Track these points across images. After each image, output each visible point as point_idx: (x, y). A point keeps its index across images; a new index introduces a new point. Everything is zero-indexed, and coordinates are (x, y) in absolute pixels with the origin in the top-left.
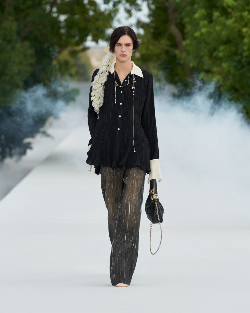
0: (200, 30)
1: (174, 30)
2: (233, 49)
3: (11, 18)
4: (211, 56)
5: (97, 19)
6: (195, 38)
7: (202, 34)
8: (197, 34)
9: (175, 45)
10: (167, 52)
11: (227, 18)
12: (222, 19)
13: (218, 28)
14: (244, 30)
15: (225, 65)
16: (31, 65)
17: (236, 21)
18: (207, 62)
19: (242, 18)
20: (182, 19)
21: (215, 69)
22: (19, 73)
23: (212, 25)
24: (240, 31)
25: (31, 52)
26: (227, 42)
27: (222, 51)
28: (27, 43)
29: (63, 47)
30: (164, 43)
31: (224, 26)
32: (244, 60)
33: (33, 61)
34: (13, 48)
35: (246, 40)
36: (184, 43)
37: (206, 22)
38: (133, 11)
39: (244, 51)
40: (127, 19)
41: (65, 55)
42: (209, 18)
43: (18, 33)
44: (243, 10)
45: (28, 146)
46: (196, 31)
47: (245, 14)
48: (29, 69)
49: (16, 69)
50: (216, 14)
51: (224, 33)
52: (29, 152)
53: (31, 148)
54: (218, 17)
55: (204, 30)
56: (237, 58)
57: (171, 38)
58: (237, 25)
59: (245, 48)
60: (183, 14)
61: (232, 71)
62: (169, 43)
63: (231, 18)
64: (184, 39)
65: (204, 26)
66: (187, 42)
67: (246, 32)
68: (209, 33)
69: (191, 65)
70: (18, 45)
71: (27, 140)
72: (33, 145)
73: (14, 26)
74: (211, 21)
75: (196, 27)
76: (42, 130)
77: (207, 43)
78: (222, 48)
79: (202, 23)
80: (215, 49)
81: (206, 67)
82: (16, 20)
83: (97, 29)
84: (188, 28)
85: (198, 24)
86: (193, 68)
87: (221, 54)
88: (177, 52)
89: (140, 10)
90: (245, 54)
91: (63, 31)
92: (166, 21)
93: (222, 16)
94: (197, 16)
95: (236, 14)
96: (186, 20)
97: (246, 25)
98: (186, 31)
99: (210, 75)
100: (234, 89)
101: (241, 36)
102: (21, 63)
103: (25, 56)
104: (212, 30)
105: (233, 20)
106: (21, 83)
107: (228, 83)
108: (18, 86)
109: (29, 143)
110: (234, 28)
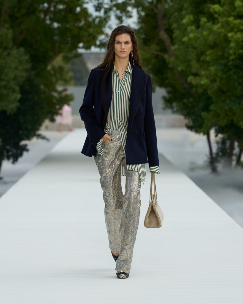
0: (188, 36)
1: (163, 35)
2: (220, 53)
3: (7, 26)
4: (198, 60)
6: (183, 43)
7: (189, 39)
8: (185, 39)
9: (164, 50)
10: (157, 57)
11: (214, 23)
12: (209, 24)
13: (205, 33)
14: (230, 35)
15: (212, 69)
16: (26, 70)
17: (222, 26)
18: (195, 65)
19: (228, 23)
20: (170, 25)
21: (203, 73)
22: (15, 79)
23: (200, 30)
24: (226, 36)
25: (26, 58)
26: (214, 46)
27: (209, 56)
28: (22, 50)
29: (56, 54)
30: (154, 48)
31: (211, 31)
32: (230, 63)
33: (28, 66)
34: (9, 54)
35: (232, 45)
36: (173, 48)
37: (193, 28)
38: (124, 18)
39: (230, 55)
41: (58, 61)
42: (197, 23)
43: (14, 40)
44: (229, 16)
45: (24, 149)
46: (184, 36)
47: (231, 19)
48: (24, 74)
49: (12, 75)
50: (203, 20)
51: (211, 38)
52: (25, 154)
53: (27, 150)
54: (205, 22)
55: (191, 35)
56: (223, 62)
57: (161, 43)
58: (223, 30)
59: (231, 52)
60: (171, 20)
61: (219, 74)
62: (158, 48)
63: (218, 23)
64: (173, 44)
65: (192, 31)
66: (176, 46)
67: (232, 37)
68: (196, 38)
69: (180, 69)
70: (14, 52)
71: (23, 143)
72: (28, 147)
73: (10, 33)
74: (198, 27)
75: (184, 32)
77: (195, 48)
78: (209, 52)
79: (189, 28)
80: (203, 53)
81: (194, 71)
82: (12, 27)
83: (90, 35)
84: (177, 33)
85: (186, 29)
86: (182, 71)
87: (208, 58)
88: (166, 56)
89: (130, 17)
90: (231, 58)
91: (56, 38)
92: (155, 27)
93: (208, 21)
94: (184, 21)
95: (222, 20)
96: (175, 26)
97: (232, 30)
98: (174, 36)
99: (198, 78)
100: (221, 92)
101: (227, 41)
102: (16, 68)
103: (20, 62)
104: (199, 35)
105: (220, 25)
106: (17, 88)
107: (216, 86)
108: (14, 91)
109: (26, 145)
110: (220, 33)
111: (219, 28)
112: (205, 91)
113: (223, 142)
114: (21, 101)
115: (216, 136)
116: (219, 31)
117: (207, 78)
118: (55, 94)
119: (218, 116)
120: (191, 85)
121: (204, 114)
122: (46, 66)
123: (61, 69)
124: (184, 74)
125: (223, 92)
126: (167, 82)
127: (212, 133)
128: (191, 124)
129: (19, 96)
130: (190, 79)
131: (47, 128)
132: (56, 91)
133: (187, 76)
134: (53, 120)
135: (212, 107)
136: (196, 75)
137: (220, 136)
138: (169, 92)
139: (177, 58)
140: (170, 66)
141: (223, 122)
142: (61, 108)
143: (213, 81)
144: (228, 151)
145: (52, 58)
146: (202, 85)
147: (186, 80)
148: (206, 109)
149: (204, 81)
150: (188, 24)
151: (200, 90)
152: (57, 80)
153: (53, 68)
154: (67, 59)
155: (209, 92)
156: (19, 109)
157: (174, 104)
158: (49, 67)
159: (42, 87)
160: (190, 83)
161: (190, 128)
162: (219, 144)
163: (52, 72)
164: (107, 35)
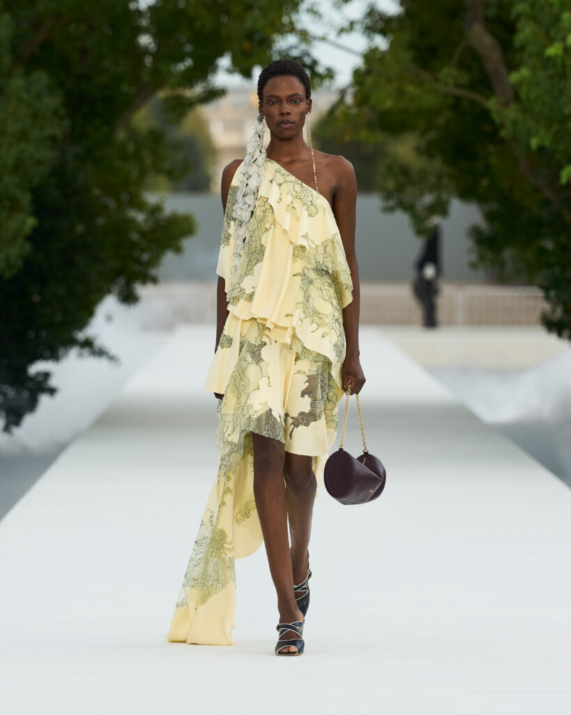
0: (563, 39)
1: (480, 38)
6: (549, 61)
7: (568, 50)
8: (553, 50)
9: (484, 83)
10: (456, 104)
16: (54, 141)
20: (505, 8)
22: (17, 168)
25: (53, 102)
28: (41, 78)
29: (144, 91)
30: (450, 77)
33: (57, 129)
36: (514, 77)
45: (42, 386)
46: (550, 41)
48: (48, 154)
49: (8, 155)
53: (52, 391)
57: (471, 60)
62: (464, 78)
64: (512, 67)
66: (524, 72)
69: (534, 143)
70: (17, 83)
71: (37, 368)
72: (53, 382)
75: (552, 28)
76: (81, 336)
82: (9, 7)
83: (250, 36)
84: (526, 32)
85: (558, 19)
86: (541, 149)
88: (492, 104)
91: (145, 40)
92: (456, 13)
96: (520, 8)
98: (519, 39)
102: (23, 136)
103: (35, 115)
106: (26, 199)
108: (14, 206)
109: (47, 375)
114: (34, 237)
118: (140, 217)
122: (113, 129)
123: (156, 137)
126: (484, 182)
129: (31, 222)
132: (140, 206)
138: (490, 217)
139: (525, 108)
140: (505, 133)
142: (155, 261)
145: (130, 105)
147: (556, 178)
152: (143, 174)
153: (133, 135)
156: (28, 262)
157: (508, 254)
158: (121, 135)
163: (130, 147)
164: (304, 36)
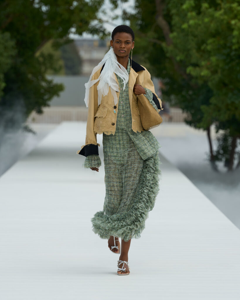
0: (188, 22)
1: (161, 21)
2: (222, 42)
4: (199, 49)
5: (81, 10)
6: (183, 30)
7: (189, 26)
8: (185, 26)
9: (162, 37)
10: (154, 45)
11: (216, 10)
12: (211, 11)
13: (206, 20)
14: (233, 22)
15: (214, 59)
17: (225, 13)
18: (195, 55)
19: (231, 9)
20: (169, 11)
21: (203, 63)
23: (200, 17)
24: (229, 23)
25: (12, 43)
26: (216, 34)
27: (210, 45)
28: (8, 35)
29: (45, 40)
30: (151, 35)
31: (212, 17)
32: (233, 53)
33: (14, 52)
35: (235, 33)
36: (171, 35)
37: (194, 14)
38: (119, 2)
39: (233, 44)
40: (112, 10)
41: (47, 48)
42: (197, 8)
44: (233, 2)
46: (184, 22)
47: (235, 5)
48: (9, 61)
50: (205, 5)
51: (213, 25)
54: (207, 8)
55: (191, 22)
56: (225, 51)
57: (159, 30)
58: (226, 17)
59: (234, 41)
60: (170, 5)
61: (221, 65)
62: (156, 35)
63: (220, 9)
64: (172, 31)
65: (192, 18)
66: (175, 34)
67: (235, 24)
68: (197, 25)
69: (178, 58)
74: (199, 13)
75: (184, 18)
77: (195, 36)
78: (210, 41)
79: (189, 14)
80: (203, 42)
81: (194, 60)
83: (82, 21)
84: (176, 20)
85: (186, 15)
86: (181, 61)
87: (209, 48)
88: (164, 45)
90: (234, 47)
91: (46, 23)
92: (153, 13)
93: (210, 7)
94: (185, 7)
95: (225, 6)
96: (174, 11)
97: (235, 17)
98: (173, 22)
99: (197, 69)
100: (223, 84)
101: (230, 29)
103: (6, 48)
104: (200, 22)
105: (222, 11)
106: (2, 76)
107: (217, 77)
110: (222, 20)
111: (221, 15)
112: (206, 82)
113: (225, 139)
114: (5, 90)
115: (217, 132)
116: (222, 18)
117: (208, 69)
118: (44, 84)
119: (219, 110)
120: (190, 77)
121: (203, 107)
122: (34, 52)
123: (51, 57)
124: (183, 64)
125: (225, 85)
126: (164, 72)
127: (213, 128)
128: (190, 118)
129: (3, 85)
130: (190, 69)
131: (34, 120)
132: (45, 80)
133: (186, 67)
134: (40, 112)
135: (213, 100)
136: (196, 65)
137: (221, 132)
138: (166, 84)
139: (176, 46)
140: (168, 55)
141: (224, 117)
143: (214, 72)
144: (230, 148)
145: (40, 45)
146: (203, 77)
147: (185, 71)
148: (206, 102)
149: (204, 73)
150: (188, 10)
151: (200, 82)
152: (46, 69)
153: (42, 55)
154: (56, 46)
155: (210, 84)
157: (173, 97)
158: (38, 54)
159: (30, 76)
160: (189, 75)
161: (189, 122)
162: (221, 141)
163: (41, 59)
164: (101, 21)
